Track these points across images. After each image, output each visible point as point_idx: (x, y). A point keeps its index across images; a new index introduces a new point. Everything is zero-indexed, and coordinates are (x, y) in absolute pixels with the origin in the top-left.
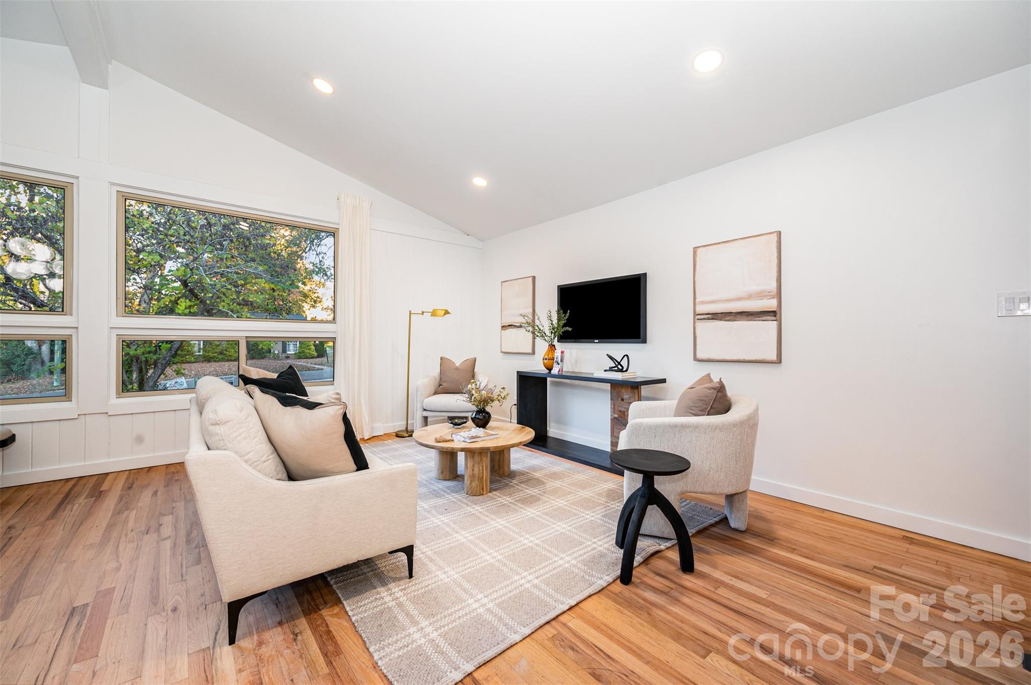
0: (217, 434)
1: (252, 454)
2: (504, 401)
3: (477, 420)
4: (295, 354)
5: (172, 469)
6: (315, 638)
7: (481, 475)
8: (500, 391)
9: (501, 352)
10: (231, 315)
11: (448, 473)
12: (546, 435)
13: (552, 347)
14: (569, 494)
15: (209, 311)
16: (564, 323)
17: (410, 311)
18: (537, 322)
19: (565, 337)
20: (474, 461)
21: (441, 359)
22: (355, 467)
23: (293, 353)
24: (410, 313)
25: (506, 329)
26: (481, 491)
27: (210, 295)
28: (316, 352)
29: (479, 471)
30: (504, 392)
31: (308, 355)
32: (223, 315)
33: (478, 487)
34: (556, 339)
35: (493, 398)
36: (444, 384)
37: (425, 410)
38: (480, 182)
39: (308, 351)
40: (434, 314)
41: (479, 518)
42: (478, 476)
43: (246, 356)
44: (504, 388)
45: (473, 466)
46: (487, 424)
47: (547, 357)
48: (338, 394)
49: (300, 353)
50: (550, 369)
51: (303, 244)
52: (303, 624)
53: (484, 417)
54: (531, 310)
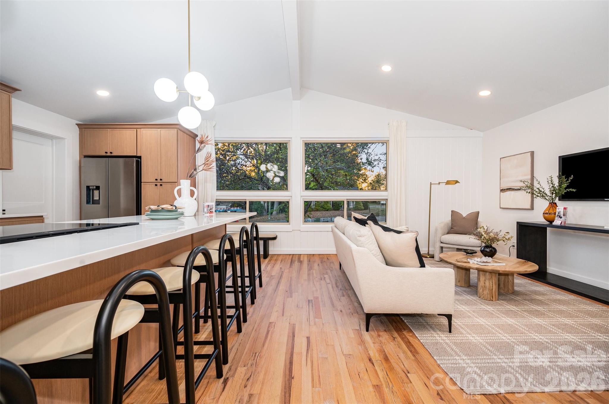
0: (360, 241)
1: (374, 251)
2: (509, 241)
3: (485, 252)
4: (353, 208)
5: (321, 256)
6: (404, 342)
7: (491, 288)
8: (505, 235)
9: (500, 208)
10: (330, 189)
11: (463, 282)
12: (547, 272)
13: (553, 205)
14: (576, 317)
15: (321, 187)
16: (567, 185)
17: (431, 183)
18: (536, 185)
19: (566, 197)
20: (485, 278)
21: (452, 211)
22: (419, 265)
23: (352, 207)
24: (431, 184)
25: (505, 192)
26: (491, 298)
27: (322, 180)
28: (364, 207)
29: (490, 285)
30: (508, 235)
31: (360, 209)
32: (327, 188)
33: (489, 295)
34: (557, 198)
35: (499, 238)
36: (455, 228)
37: (442, 243)
38: (485, 93)
39: (359, 206)
40: (448, 183)
41: (492, 314)
42: (489, 288)
43: (347, 208)
44: (508, 232)
45: (485, 280)
46: (494, 256)
47: (547, 212)
48: (407, 227)
49: (355, 207)
50: (551, 222)
51: (359, 150)
52: (396, 335)
53: (491, 251)
54: (529, 177)
